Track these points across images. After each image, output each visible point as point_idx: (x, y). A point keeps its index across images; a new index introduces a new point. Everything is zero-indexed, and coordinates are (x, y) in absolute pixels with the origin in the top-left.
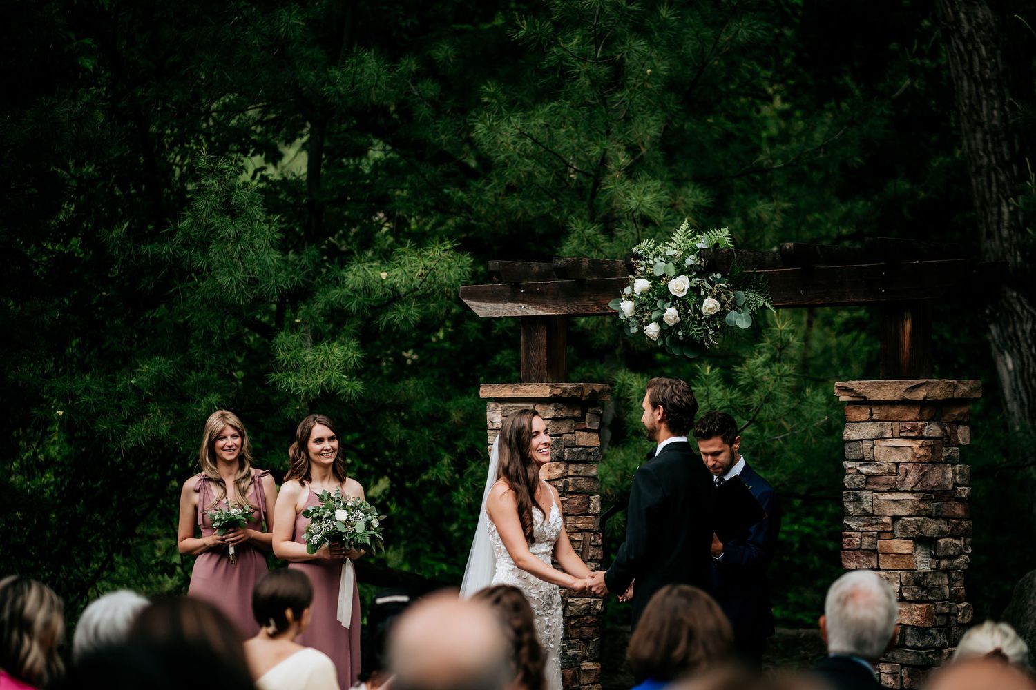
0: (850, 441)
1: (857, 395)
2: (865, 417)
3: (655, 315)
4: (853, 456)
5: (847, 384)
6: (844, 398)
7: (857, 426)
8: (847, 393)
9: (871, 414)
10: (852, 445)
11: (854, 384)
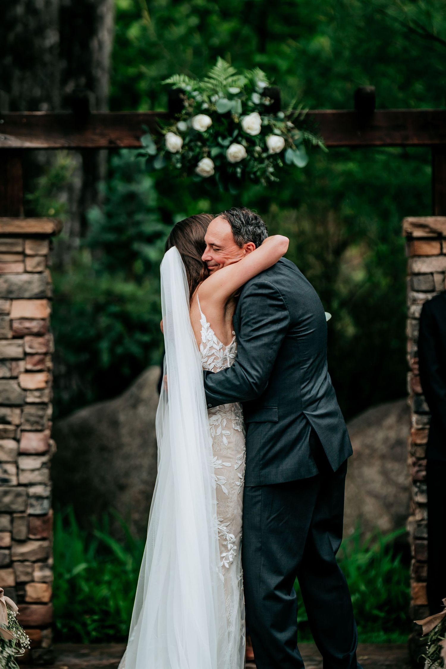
0: (419, 274)
1: (432, 231)
2: (436, 251)
3: (215, 151)
4: (423, 288)
5: (422, 220)
6: (417, 233)
7: (428, 260)
8: (421, 229)
9: (441, 248)
10: (421, 278)
11: (430, 220)
